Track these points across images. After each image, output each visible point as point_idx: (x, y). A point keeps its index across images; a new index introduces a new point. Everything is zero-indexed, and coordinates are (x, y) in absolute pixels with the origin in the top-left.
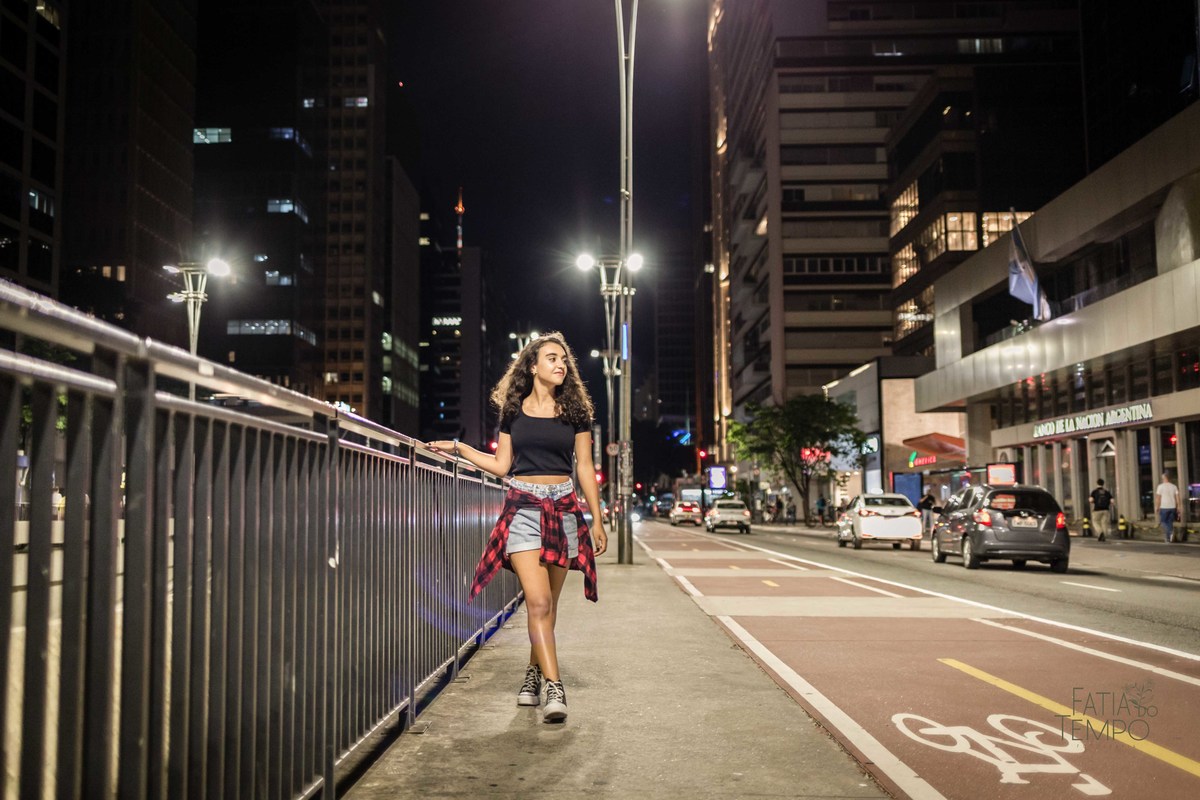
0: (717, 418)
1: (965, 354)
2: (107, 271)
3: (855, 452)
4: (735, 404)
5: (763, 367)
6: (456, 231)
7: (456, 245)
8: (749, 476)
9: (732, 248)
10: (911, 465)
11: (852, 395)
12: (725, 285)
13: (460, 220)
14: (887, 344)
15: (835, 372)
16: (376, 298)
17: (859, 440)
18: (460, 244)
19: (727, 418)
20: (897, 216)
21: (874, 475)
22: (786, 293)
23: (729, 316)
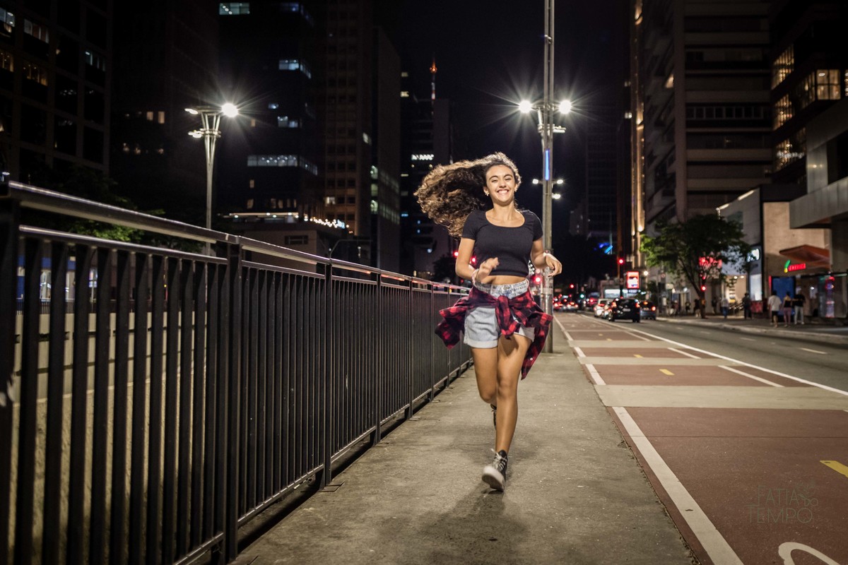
0: (633, 233)
1: (830, 181)
2: (150, 115)
3: (741, 260)
4: (647, 223)
5: (669, 193)
6: (431, 87)
7: (431, 97)
8: (657, 279)
9: (646, 100)
10: (786, 270)
11: (740, 215)
12: (640, 128)
13: (434, 79)
14: (767, 175)
15: (726, 197)
16: (366, 138)
17: (745, 250)
18: (433, 96)
19: (641, 233)
20: (777, 73)
21: (756, 279)
22: (688, 134)
23: (643, 153)
